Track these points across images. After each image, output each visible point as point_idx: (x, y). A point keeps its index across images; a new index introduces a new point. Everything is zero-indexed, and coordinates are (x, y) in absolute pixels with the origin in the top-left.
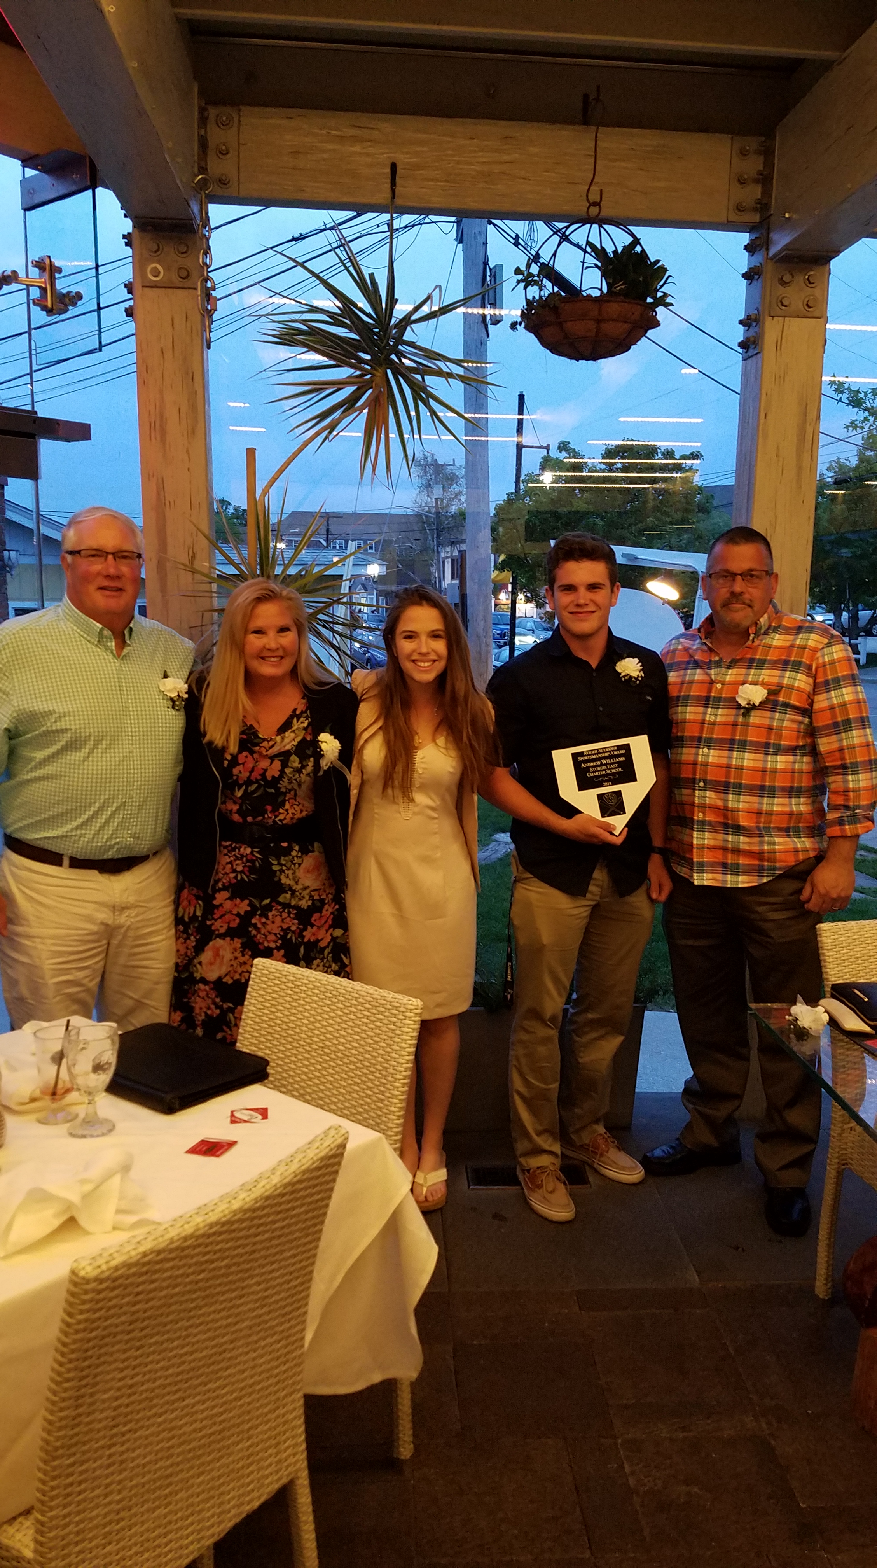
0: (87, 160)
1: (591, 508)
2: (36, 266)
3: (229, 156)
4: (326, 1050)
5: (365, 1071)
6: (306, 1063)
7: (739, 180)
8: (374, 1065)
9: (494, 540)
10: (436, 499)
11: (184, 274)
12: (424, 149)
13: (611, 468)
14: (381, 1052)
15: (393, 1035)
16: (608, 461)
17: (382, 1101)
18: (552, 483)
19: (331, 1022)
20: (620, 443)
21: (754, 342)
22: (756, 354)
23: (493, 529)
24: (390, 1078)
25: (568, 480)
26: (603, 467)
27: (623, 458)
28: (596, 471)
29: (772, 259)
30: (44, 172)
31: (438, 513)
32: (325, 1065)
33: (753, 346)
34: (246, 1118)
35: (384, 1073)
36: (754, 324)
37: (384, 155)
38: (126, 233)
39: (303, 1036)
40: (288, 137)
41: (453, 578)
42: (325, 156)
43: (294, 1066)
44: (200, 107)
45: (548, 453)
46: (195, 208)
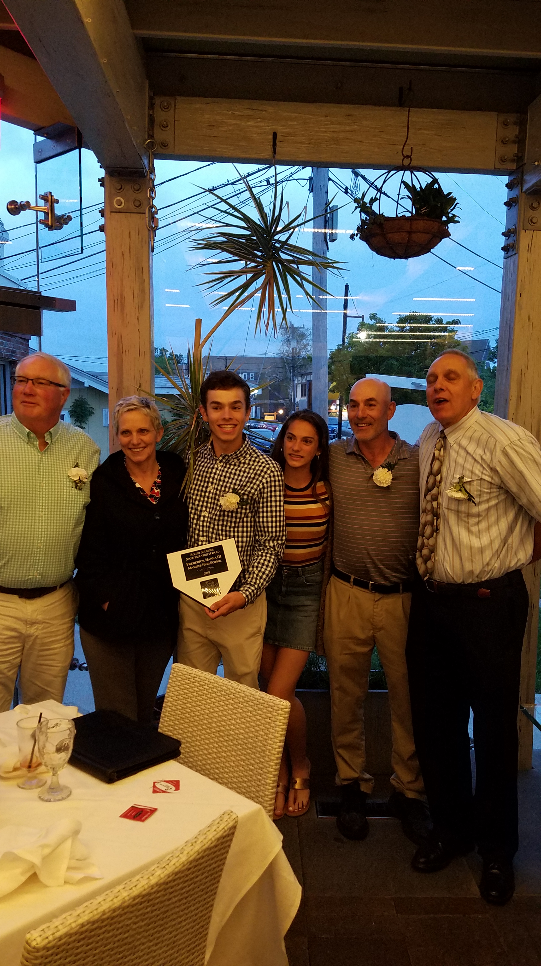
0: (76, 130)
1: (390, 354)
2: (42, 199)
3: (168, 128)
4: (221, 734)
5: (249, 751)
6: (207, 741)
7: (502, 141)
8: (255, 747)
9: (329, 373)
10: (293, 349)
11: (137, 204)
12: (295, 123)
13: (402, 329)
14: (260, 738)
15: (269, 727)
16: (401, 325)
17: (260, 775)
18: (365, 339)
19: (225, 713)
20: (408, 314)
21: (513, 247)
22: (514, 255)
23: (329, 367)
24: (267, 759)
25: (375, 337)
26: (398, 329)
27: (410, 323)
28: (393, 331)
29: (525, 192)
30: (49, 139)
31: (293, 357)
32: (220, 744)
33: (511, 250)
34: (164, 789)
35: (262, 754)
36: (512, 235)
37: (269, 127)
38: (100, 178)
39: (205, 722)
40: (207, 116)
41: (302, 396)
42: (230, 128)
43: (198, 743)
44: (149, 96)
45: (363, 320)
46: (146, 162)
